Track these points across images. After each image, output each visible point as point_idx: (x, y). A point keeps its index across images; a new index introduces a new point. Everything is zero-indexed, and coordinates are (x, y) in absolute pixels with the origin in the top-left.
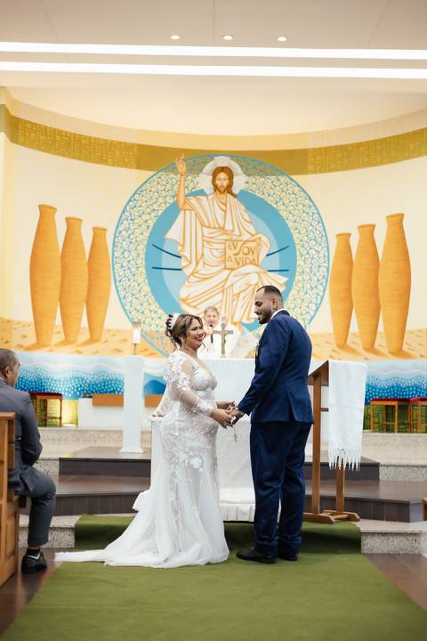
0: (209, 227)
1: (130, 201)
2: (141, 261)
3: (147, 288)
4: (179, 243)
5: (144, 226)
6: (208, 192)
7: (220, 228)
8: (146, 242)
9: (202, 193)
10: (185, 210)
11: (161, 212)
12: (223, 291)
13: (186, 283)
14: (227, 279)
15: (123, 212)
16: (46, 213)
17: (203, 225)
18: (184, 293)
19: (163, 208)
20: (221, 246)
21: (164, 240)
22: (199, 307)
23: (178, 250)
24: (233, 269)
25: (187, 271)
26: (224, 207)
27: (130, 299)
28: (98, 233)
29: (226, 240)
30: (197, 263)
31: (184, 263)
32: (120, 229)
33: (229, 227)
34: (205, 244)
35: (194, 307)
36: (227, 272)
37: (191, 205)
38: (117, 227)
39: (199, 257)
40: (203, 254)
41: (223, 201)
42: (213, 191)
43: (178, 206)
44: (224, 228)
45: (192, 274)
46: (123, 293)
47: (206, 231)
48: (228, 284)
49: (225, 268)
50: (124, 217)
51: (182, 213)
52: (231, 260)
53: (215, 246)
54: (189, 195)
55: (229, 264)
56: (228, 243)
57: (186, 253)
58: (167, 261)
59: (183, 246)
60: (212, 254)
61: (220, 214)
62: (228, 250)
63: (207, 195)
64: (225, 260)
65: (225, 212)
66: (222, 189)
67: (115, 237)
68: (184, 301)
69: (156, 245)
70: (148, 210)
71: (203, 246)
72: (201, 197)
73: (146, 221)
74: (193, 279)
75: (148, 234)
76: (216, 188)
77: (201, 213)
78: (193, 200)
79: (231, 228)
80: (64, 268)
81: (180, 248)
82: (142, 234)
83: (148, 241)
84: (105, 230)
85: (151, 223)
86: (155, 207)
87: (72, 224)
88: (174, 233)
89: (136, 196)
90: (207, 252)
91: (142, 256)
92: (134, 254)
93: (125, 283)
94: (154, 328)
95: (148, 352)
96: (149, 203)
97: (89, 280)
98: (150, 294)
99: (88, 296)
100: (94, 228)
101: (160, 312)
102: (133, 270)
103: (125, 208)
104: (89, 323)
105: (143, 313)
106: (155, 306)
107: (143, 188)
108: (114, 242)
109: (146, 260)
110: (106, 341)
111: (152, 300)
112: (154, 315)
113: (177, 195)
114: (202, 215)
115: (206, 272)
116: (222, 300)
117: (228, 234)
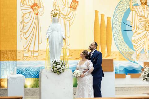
0: (140, 16)
1: (116, 8)
2: (120, 28)
3: (122, 37)
4: (131, 22)
5: (121, 16)
6: (139, 4)
7: (143, 16)
8: (121, 22)
9: (137, 5)
10: (132, 10)
11: (125, 11)
12: (145, 38)
13: (134, 35)
14: (146, 34)
15: (115, 12)
17: (138, 16)
18: (133, 38)
19: (126, 10)
20: (144, 23)
21: (127, 21)
22: (137, 43)
23: (130, 24)
24: (148, 30)
25: (134, 31)
26: (144, 10)
27: (117, 41)
29: (145, 21)
30: (137, 28)
31: (132, 28)
32: (114, 17)
33: (146, 16)
34: (139, 22)
35: (136, 43)
36: (146, 31)
37: (134, 9)
38: (113, 16)
39: (137, 26)
40: (138, 26)
41: (144, 7)
42: (140, 4)
43: (130, 9)
44: (144, 17)
45: (135, 32)
46: (115, 39)
47: (139, 18)
48: (146, 35)
49: (145, 30)
50: (115, 13)
51: (131, 11)
52: (147, 28)
53: (142, 23)
54: (133, 5)
55: (147, 29)
56: (146, 21)
57: (133, 25)
58: (128, 28)
59: (132, 23)
60: (141, 25)
61: (143, 12)
62: (146, 24)
63: (139, 6)
64: (145, 27)
65: (145, 11)
66: (143, 3)
67: (113, 20)
68: (133, 41)
69: (124, 23)
70: (122, 11)
71: (138, 23)
72: (137, 6)
73: (121, 15)
74: (135, 34)
75: (122, 19)
76: (142, 3)
77: (137, 11)
78: (135, 7)
79: (147, 17)
81: (131, 24)
82: (120, 19)
83: (122, 21)
84: (110, 18)
85: (123, 15)
86: (124, 9)
87: (102, 16)
88: (129, 19)
89: (118, 6)
90: (139, 24)
91: (121, 26)
92: (118, 26)
93: (116, 36)
94: (124, 51)
95: (123, 59)
96: (122, 8)
97: (107, 35)
98: (123, 39)
99: (107, 41)
100: (108, 17)
101: (126, 45)
102: (118, 31)
103: (115, 10)
104: (107, 50)
105: (121, 46)
106: (125, 43)
107: (120, 3)
108: (113, 22)
109: (122, 28)
110: (112, 56)
111: (124, 41)
112: (125, 46)
113: (130, 5)
114: (138, 12)
115: (139, 32)
116: (145, 41)
117: (146, 19)
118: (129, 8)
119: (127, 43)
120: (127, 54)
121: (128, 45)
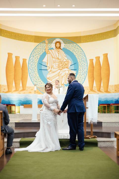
0: (54, 58)
1: (33, 51)
2: (36, 68)
3: (38, 75)
6: (54, 48)
7: (57, 58)
9: (52, 49)
10: (48, 53)
11: (41, 55)
12: (59, 76)
13: (49, 74)
15: (31, 54)
16: (10, 55)
18: (48, 76)
19: (42, 53)
20: (58, 63)
21: (42, 62)
22: (52, 80)
24: (61, 70)
25: (49, 70)
26: (58, 53)
27: (33, 78)
28: (24, 60)
29: (59, 62)
30: (52, 68)
31: (48, 68)
32: (30, 59)
33: (60, 58)
35: (51, 80)
36: (60, 70)
39: (52, 67)
40: (53, 66)
41: (58, 51)
44: (58, 58)
45: (50, 71)
46: (31, 77)
48: (60, 74)
49: (59, 69)
50: (31, 56)
51: (47, 54)
53: (57, 63)
54: (49, 49)
55: (60, 68)
57: (48, 65)
58: (43, 68)
60: (56, 65)
61: (57, 54)
62: (60, 64)
63: (54, 49)
64: (59, 67)
66: (58, 48)
67: (29, 61)
68: (48, 78)
69: (40, 63)
70: (38, 54)
71: (53, 63)
72: (52, 50)
73: (37, 57)
75: (38, 60)
76: (56, 47)
78: (50, 51)
80: (15, 70)
81: (47, 64)
82: (36, 60)
83: (38, 62)
84: (26, 59)
85: (39, 57)
86: (40, 53)
87: (17, 58)
88: (45, 60)
91: (36, 66)
92: (34, 66)
93: (32, 74)
94: (40, 86)
95: (39, 93)
96: (38, 52)
97: (22, 73)
98: (39, 77)
99: (22, 78)
100: (23, 59)
101: (42, 81)
102: (34, 70)
103: (31, 53)
104: (22, 85)
105: (37, 82)
106: (40, 80)
107: (36, 48)
108: (29, 63)
109: (37, 67)
110: (27, 90)
111: (39, 78)
112: (40, 83)
113: (45, 49)
114: (53, 55)
115: (54, 71)
116: (58, 78)
117: (60, 60)
118: (45, 52)
119: (42, 80)
120: (42, 89)
121: (43, 82)
